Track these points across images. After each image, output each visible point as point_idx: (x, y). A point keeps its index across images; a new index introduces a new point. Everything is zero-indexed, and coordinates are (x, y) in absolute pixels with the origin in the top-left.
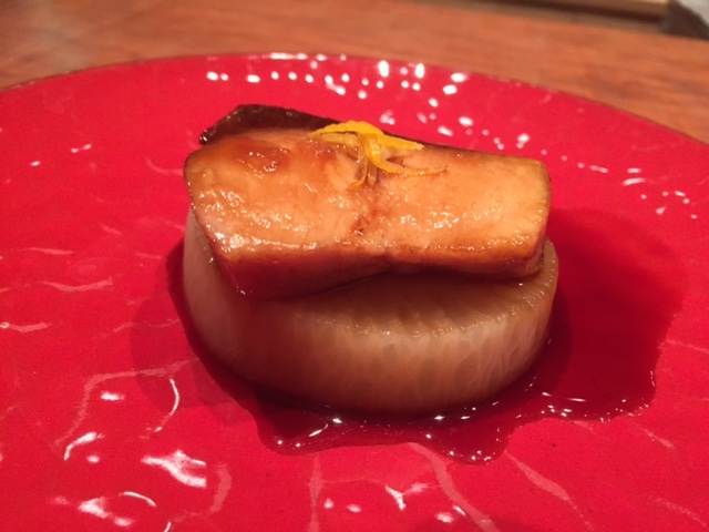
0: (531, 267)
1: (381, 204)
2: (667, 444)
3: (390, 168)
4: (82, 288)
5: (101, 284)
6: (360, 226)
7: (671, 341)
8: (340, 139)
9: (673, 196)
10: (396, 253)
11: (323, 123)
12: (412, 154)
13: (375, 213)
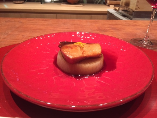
0: (101, 56)
1: (84, 51)
2: (119, 72)
3: (83, 47)
4: (45, 68)
5: (47, 68)
6: (83, 53)
7: (117, 63)
8: (76, 44)
9: (114, 46)
10: (87, 56)
11: (74, 43)
12: (85, 45)
13: (84, 52)
